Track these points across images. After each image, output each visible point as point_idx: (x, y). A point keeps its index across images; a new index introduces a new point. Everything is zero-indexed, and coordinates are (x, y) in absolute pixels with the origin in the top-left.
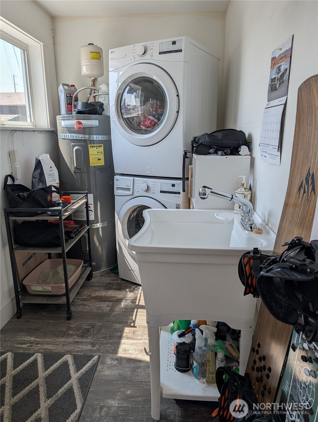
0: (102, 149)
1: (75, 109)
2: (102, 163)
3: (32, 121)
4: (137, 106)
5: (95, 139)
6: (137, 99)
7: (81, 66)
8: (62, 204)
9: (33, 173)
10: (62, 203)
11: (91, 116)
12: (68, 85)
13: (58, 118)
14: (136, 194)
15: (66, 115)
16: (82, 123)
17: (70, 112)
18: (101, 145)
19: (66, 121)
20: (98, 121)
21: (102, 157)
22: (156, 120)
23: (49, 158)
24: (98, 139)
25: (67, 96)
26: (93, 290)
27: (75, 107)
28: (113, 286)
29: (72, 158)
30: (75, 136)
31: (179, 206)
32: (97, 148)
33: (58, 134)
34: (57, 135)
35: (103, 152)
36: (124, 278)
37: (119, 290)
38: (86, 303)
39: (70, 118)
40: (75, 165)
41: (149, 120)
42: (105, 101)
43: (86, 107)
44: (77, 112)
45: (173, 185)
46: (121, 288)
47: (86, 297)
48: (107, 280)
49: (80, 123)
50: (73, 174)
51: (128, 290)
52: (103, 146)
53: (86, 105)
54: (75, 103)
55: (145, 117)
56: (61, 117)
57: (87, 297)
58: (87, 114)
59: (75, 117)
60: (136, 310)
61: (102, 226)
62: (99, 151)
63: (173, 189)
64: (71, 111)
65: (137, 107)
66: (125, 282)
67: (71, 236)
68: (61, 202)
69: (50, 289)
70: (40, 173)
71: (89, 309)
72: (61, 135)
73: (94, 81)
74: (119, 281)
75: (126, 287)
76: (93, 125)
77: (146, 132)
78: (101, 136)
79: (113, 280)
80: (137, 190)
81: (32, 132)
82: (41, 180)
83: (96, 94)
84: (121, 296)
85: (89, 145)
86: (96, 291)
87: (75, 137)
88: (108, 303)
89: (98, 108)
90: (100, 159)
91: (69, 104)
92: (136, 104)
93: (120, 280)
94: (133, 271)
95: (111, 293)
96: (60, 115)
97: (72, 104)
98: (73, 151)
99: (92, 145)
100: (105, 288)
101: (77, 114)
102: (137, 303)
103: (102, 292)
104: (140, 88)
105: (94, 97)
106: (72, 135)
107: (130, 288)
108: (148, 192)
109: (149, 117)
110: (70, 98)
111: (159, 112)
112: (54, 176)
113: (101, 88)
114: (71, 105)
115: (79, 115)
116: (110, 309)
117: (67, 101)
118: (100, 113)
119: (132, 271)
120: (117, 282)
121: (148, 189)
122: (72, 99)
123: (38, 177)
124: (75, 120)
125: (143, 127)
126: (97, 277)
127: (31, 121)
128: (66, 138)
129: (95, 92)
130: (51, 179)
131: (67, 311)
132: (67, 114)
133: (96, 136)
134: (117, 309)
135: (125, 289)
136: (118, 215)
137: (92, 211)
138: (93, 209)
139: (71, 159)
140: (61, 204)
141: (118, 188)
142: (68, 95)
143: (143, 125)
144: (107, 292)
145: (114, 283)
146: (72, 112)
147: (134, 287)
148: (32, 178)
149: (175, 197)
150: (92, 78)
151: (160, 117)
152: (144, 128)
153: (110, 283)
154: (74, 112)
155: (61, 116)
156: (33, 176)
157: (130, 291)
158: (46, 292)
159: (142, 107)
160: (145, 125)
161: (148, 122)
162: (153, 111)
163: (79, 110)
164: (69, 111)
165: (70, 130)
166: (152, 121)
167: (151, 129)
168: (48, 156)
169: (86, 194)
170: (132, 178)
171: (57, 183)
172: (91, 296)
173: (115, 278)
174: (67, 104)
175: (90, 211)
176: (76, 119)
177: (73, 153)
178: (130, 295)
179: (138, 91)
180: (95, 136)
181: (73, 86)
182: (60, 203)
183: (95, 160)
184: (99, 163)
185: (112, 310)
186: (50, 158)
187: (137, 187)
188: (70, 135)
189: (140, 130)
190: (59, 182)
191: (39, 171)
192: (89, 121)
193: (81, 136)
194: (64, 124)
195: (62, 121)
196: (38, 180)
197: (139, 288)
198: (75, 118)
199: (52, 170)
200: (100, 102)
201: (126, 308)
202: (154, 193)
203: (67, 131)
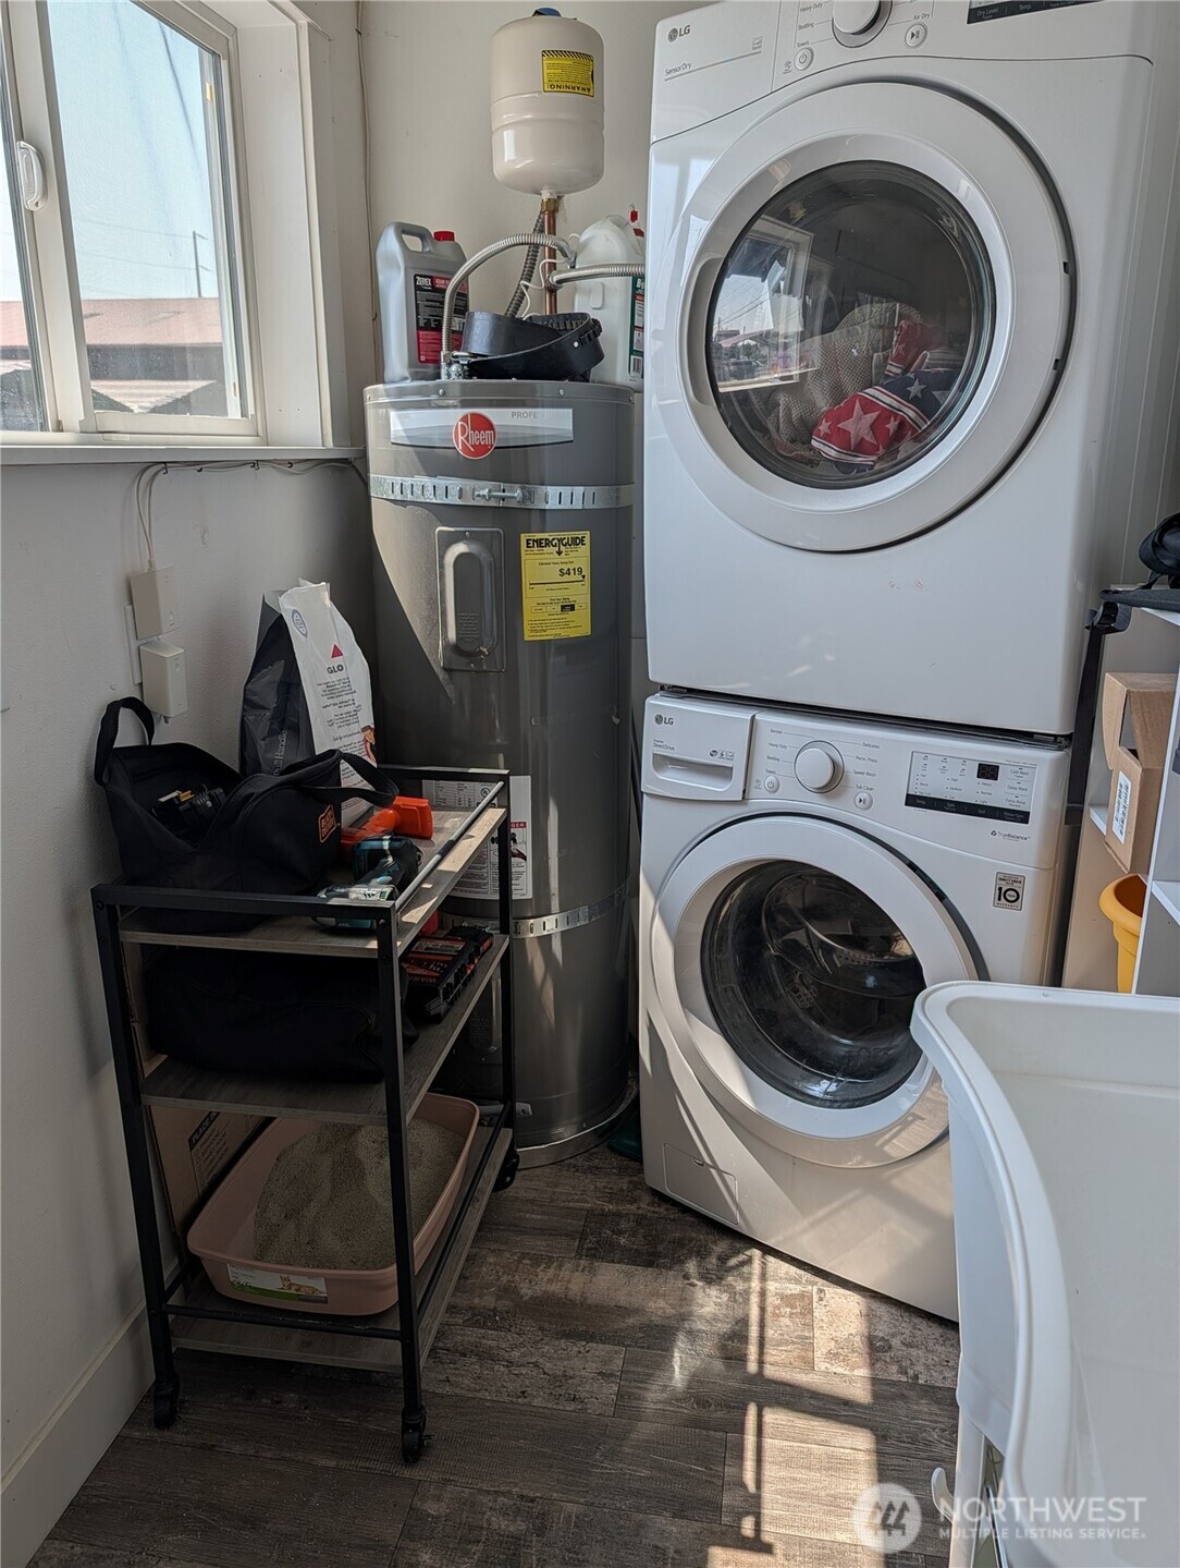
0: (581, 557)
1: (456, 353)
2: (580, 624)
3: (251, 411)
4: (782, 332)
5: (552, 504)
6: (784, 298)
7: (492, 133)
8: (390, 859)
9: (247, 683)
10: (393, 851)
11: (533, 385)
12: (421, 233)
13: (374, 394)
14: (760, 801)
15: (408, 383)
16: (495, 423)
17: (430, 369)
18: (579, 534)
19: (413, 413)
20: (571, 410)
21: (581, 594)
22: (910, 412)
23: (328, 602)
24: (569, 506)
25: (418, 288)
26: (524, 1256)
27: (458, 339)
28: (620, 1233)
29: (434, 602)
30: (452, 490)
31: (1015, 886)
32: (559, 553)
33: (371, 475)
34: (366, 483)
35: (586, 572)
36: (669, 1192)
37: (650, 1264)
38: (491, 1339)
39: (434, 397)
40: (452, 635)
41: (868, 406)
42: (602, 311)
43: (511, 343)
44: (468, 365)
45: (988, 772)
46: (660, 1248)
47: (489, 1301)
48: (587, 1191)
49: (482, 424)
50: (442, 675)
51: (691, 1266)
52: (587, 541)
53: (511, 328)
54: (457, 323)
55: (837, 393)
56: (386, 390)
57: (499, 1298)
58: (518, 379)
59: (457, 391)
60: (752, 1410)
61: (568, 928)
62: (569, 566)
63: (987, 789)
64: (437, 362)
65: (781, 340)
66: (674, 1214)
67: (432, 1013)
68: (386, 845)
69: (320, 1287)
70: (282, 683)
71: (510, 1386)
72: (385, 482)
73: (552, 209)
74: (645, 1205)
75: (680, 1243)
76: (540, 433)
77: (847, 476)
78: (582, 488)
79: (611, 1196)
80: (771, 778)
81: (248, 467)
82: (284, 719)
83: (563, 276)
84: (661, 1304)
85: (524, 537)
86: (536, 1260)
87: (454, 492)
88: (601, 1349)
89: (576, 344)
90: (572, 608)
91: (427, 327)
92: (776, 322)
93: (647, 1198)
94: (720, 1172)
95: (611, 1283)
96: (383, 382)
97: (439, 329)
98: (442, 567)
99: (539, 536)
100: (580, 1247)
101: (464, 378)
102: (752, 1367)
103: (565, 1273)
104: (805, 238)
105: (552, 290)
106: (441, 482)
107: (702, 1254)
108: (829, 798)
109: (867, 391)
110: (432, 295)
111: (920, 366)
112: (350, 697)
113: (585, 245)
114: (433, 329)
115: (475, 380)
116: (619, 1394)
117: (418, 314)
118: (581, 370)
119: (712, 1170)
120: (634, 1207)
121: (835, 783)
122: (442, 303)
123: (271, 700)
124: (455, 407)
125: (826, 449)
126: (538, 1171)
127: (244, 414)
128: (409, 497)
129: (555, 264)
130: (333, 710)
131: (404, 1414)
132: (416, 376)
133: (560, 489)
134: (653, 1397)
135: (682, 1262)
136: (657, 894)
137: (525, 858)
138: (527, 850)
139: (431, 602)
140: (386, 856)
141: (662, 762)
142: (422, 282)
143: (827, 437)
144: (592, 1271)
145: (620, 1215)
146: (439, 368)
147: (721, 1246)
148: (244, 710)
149: (994, 833)
150: (546, 195)
151: (936, 394)
152: (833, 453)
153: (603, 1214)
154: (454, 368)
155: (388, 386)
156: (246, 701)
157: (710, 1279)
158: (300, 1300)
159: (817, 339)
160: (838, 437)
161: (860, 419)
162: (886, 358)
163: (475, 356)
164: (427, 361)
165: (431, 458)
166: (887, 414)
167: (874, 458)
168: (323, 590)
169: (501, 784)
170: (744, 715)
171: (364, 730)
172: (516, 1291)
173: (624, 1184)
174: (419, 328)
175: (515, 856)
176: (461, 402)
177: (442, 575)
178: (709, 1303)
179: (790, 258)
180: (552, 491)
181: (448, 236)
182: (382, 853)
183: (550, 608)
184: (567, 625)
185: (626, 1402)
186: (331, 599)
187: (771, 765)
188: (428, 481)
189: (811, 462)
190: (370, 722)
191: (275, 672)
192: (528, 410)
193: (486, 492)
194: (400, 428)
195: (393, 414)
196: (272, 718)
197: (749, 1261)
198: (454, 397)
199: (340, 668)
200: (584, 316)
201: (698, 1392)
202: (867, 804)
203: (418, 465)
